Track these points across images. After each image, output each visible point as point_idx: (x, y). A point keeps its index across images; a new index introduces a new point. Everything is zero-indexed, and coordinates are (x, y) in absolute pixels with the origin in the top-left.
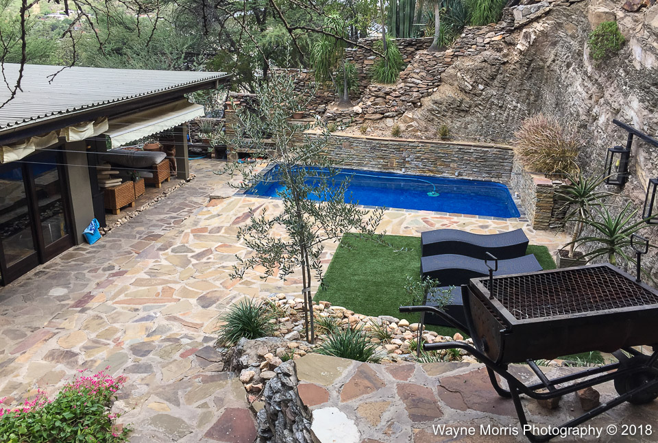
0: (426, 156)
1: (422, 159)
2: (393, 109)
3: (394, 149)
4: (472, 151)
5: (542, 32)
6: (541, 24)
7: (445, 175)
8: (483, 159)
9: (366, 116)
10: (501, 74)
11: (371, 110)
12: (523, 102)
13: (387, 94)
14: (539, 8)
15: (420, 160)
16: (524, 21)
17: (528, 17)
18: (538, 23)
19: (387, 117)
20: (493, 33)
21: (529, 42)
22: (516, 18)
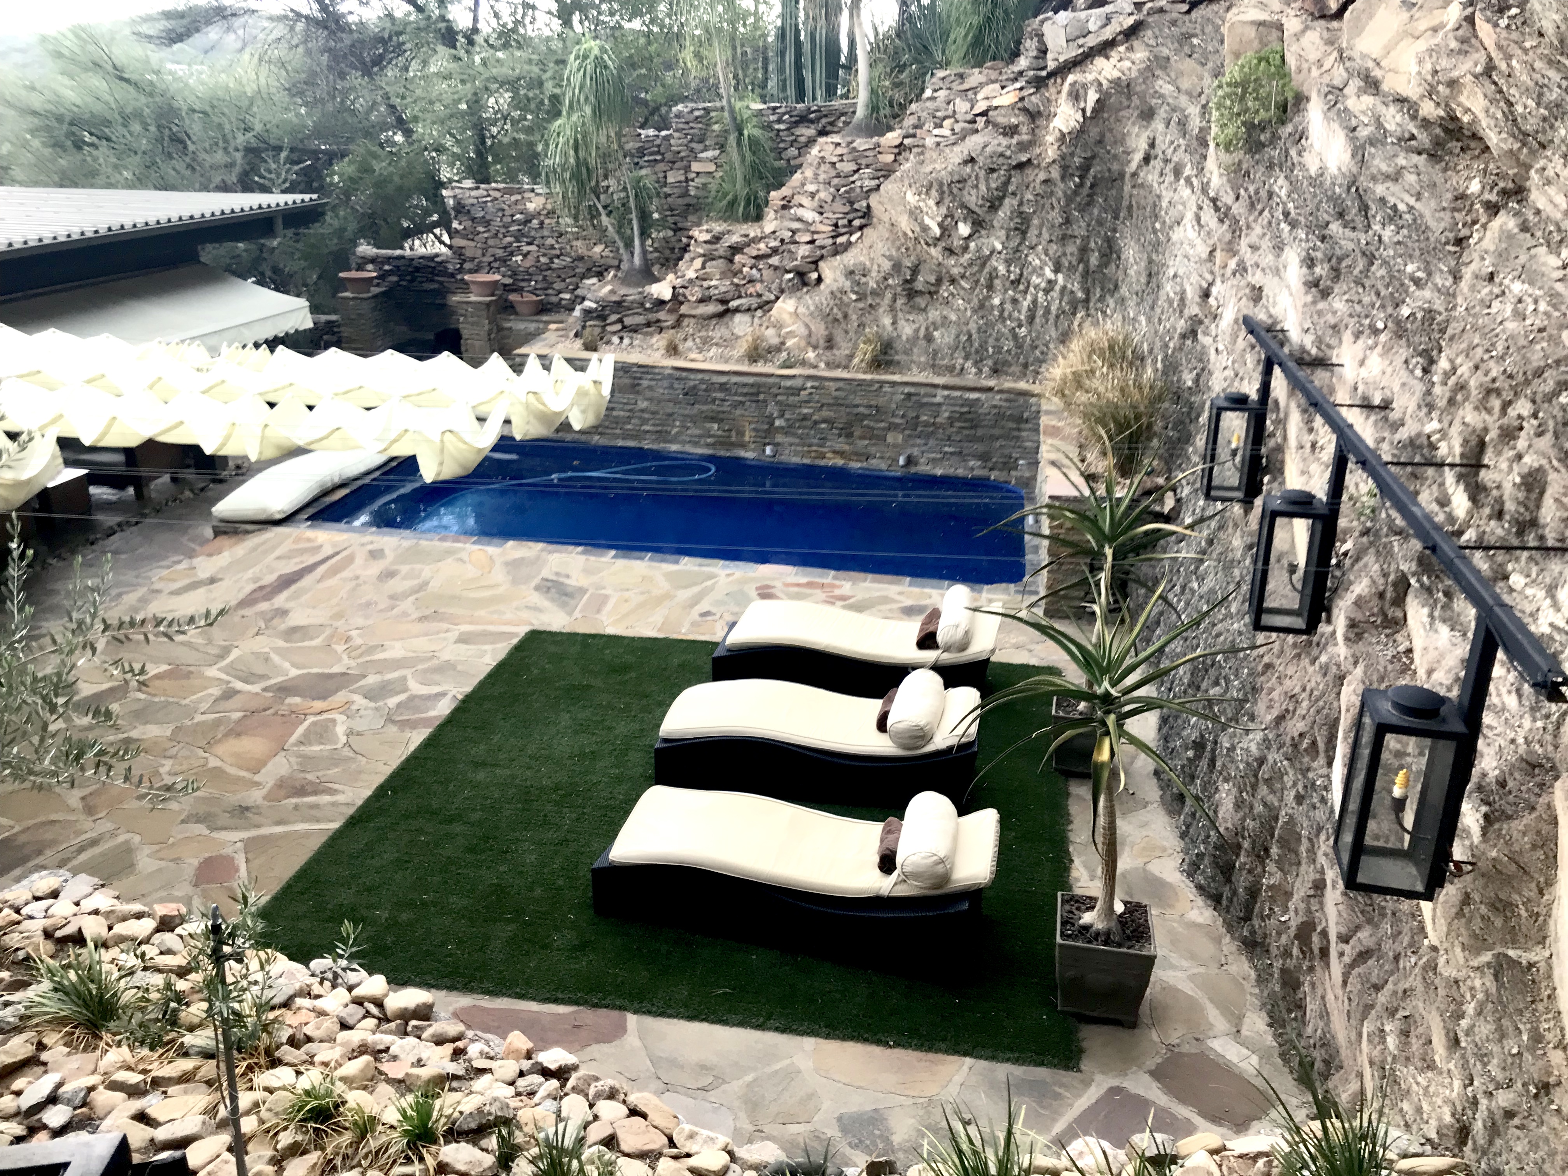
0: (826, 413)
1: (816, 423)
2: (751, 290)
3: (746, 395)
4: (938, 399)
5: (1116, 82)
6: (1113, 61)
7: (874, 463)
8: (966, 421)
9: (684, 309)
10: (1014, 194)
11: (694, 294)
12: (1072, 268)
13: (736, 249)
14: (1108, 19)
15: (808, 423)
16: (1073, 52)
17: (1081, 41)
18: (1107, 58)
19: (737, 310)
20: (997, 86)
21: (1084, 110)
22: (1050, 46)
